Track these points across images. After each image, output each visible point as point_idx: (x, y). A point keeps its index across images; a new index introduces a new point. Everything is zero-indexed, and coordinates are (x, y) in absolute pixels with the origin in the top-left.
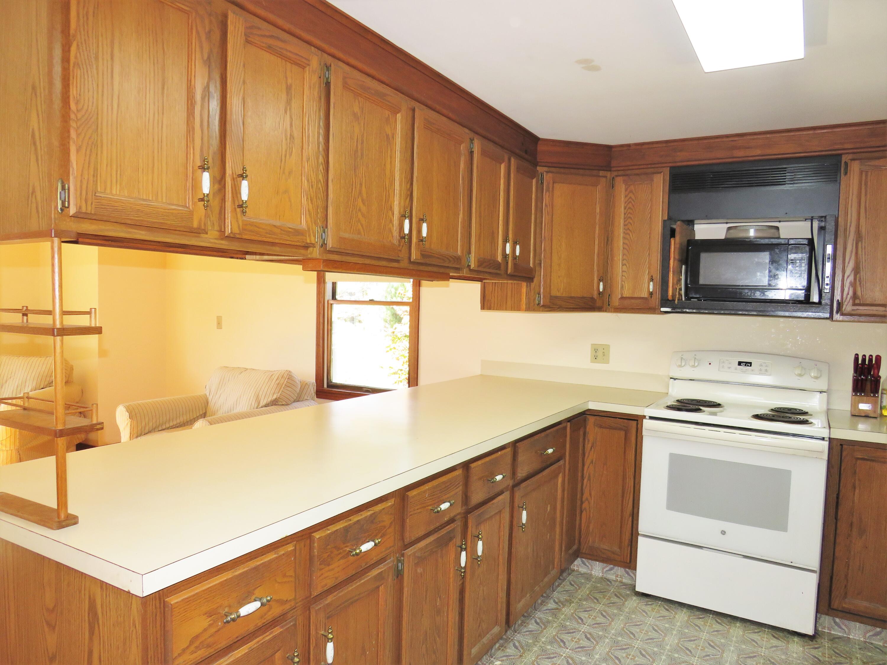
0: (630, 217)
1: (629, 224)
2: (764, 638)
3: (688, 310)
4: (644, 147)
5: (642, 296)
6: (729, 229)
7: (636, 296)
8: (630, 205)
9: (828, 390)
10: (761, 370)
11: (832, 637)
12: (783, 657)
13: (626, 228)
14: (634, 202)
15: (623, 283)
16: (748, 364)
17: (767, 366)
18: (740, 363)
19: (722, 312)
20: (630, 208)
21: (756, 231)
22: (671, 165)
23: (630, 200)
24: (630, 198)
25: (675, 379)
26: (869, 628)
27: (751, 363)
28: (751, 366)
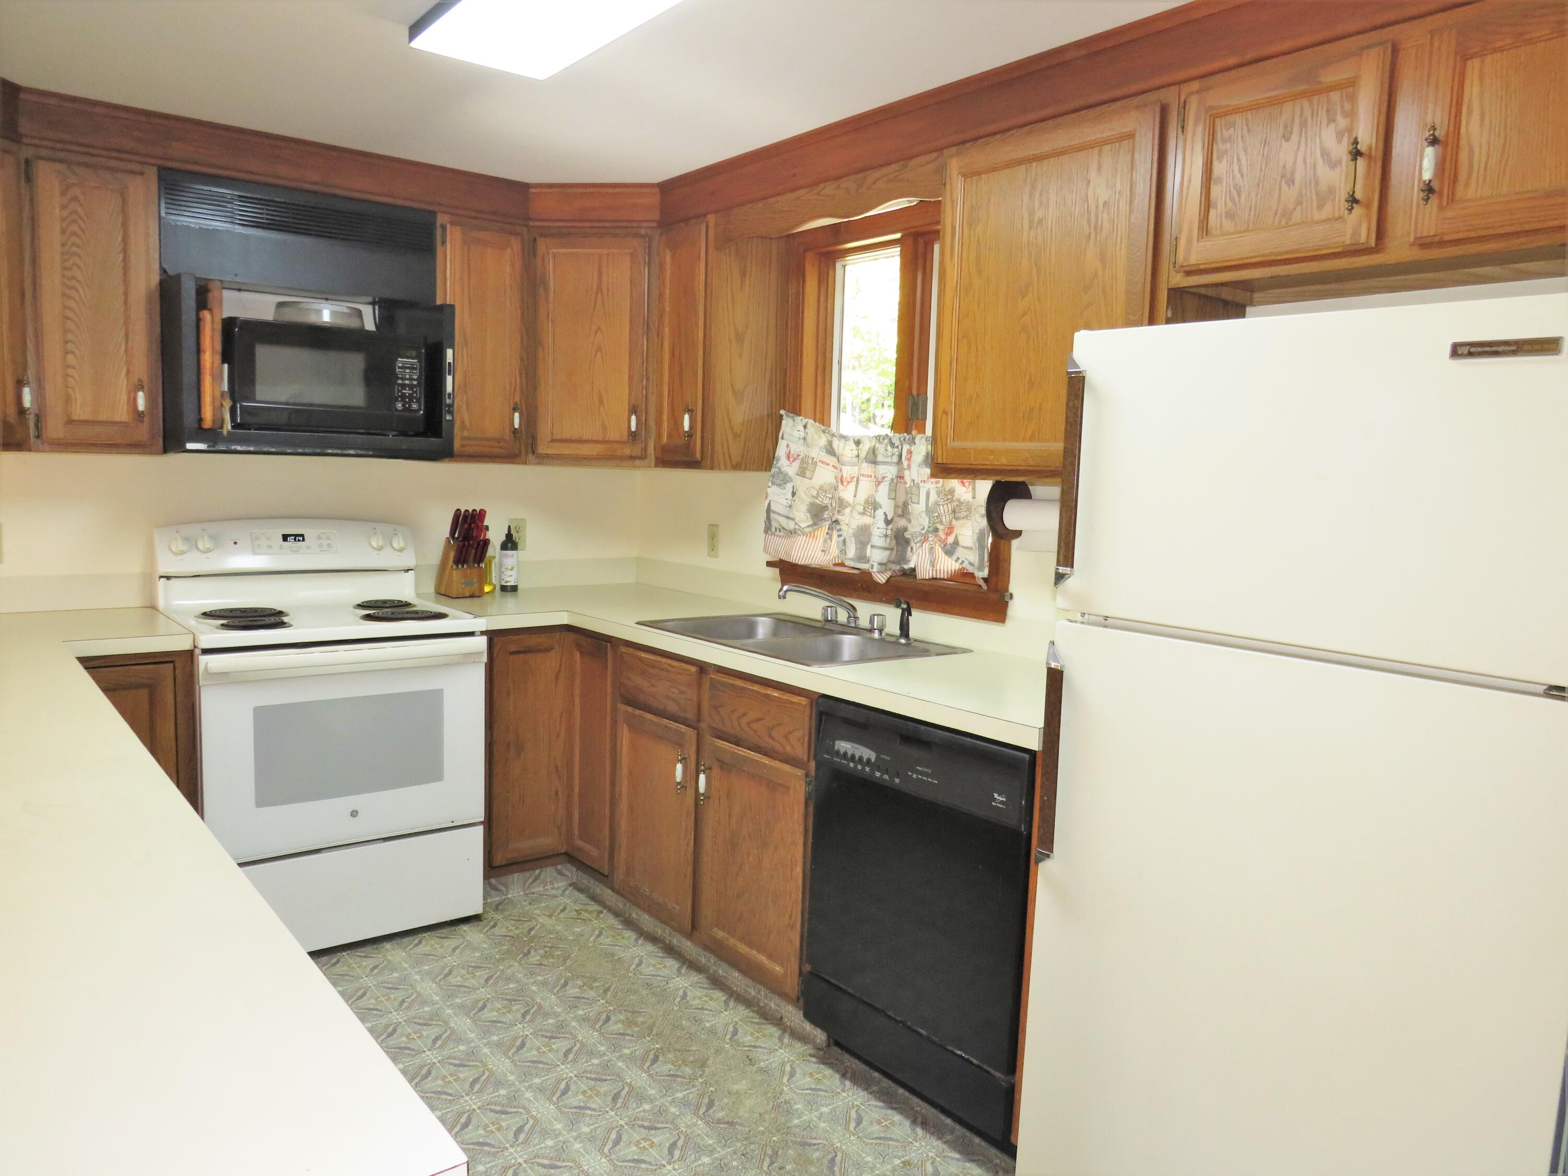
0: (75, 254)
1: (75, 268)
2: (433, 945)
3: (239, 448)
4: (98, 110)
5: (117, 418)
6: (281, 305)
7: (103, 417)
8: (75, 228)
9: (416, 566)
10: (320, 546)
11: (494, 906)
12: (477, 954)
13: (68, 273)
14: (84, 222)
15: (70, 390)
16: (299, 537)
17: (328, 538)
18: (285, 538)
19: (300, 451)
20: (74, 234)
21: (333, 313)
22: (160, 162)
23: (74, 217)
24: (76, 212)
25: (168, 578)
26: (527, 874)
27: (302, 536)
28: (303, 540)
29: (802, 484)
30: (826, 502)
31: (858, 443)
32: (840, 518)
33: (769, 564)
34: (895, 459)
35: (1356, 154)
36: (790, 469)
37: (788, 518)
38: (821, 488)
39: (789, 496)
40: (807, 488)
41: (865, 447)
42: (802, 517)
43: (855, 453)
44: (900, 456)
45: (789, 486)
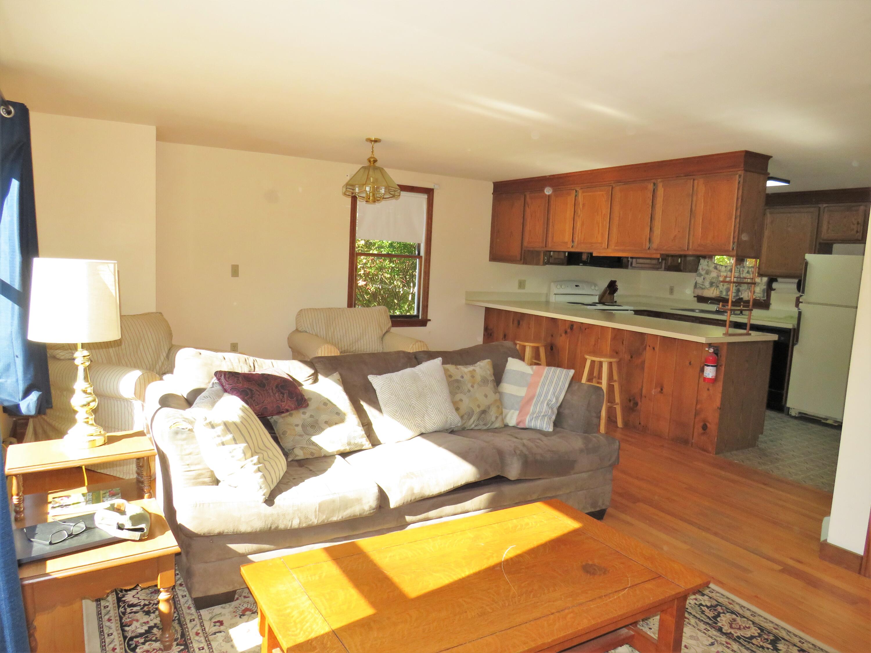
29: (707, 276)
30: (714, 281)
31: (726, 267)
32: (719, 285)
33: (694, 297)
34: (738, 272)
35: (858, 223)
36: (703, 273)
37: (703, 285)
38: (712, 277)
39: (702, 279)
40: (709, 278)
41: (729, 268)
42: (707, 284)
43: (725, 269)
44: (740, 271)
45: (702, 277)
